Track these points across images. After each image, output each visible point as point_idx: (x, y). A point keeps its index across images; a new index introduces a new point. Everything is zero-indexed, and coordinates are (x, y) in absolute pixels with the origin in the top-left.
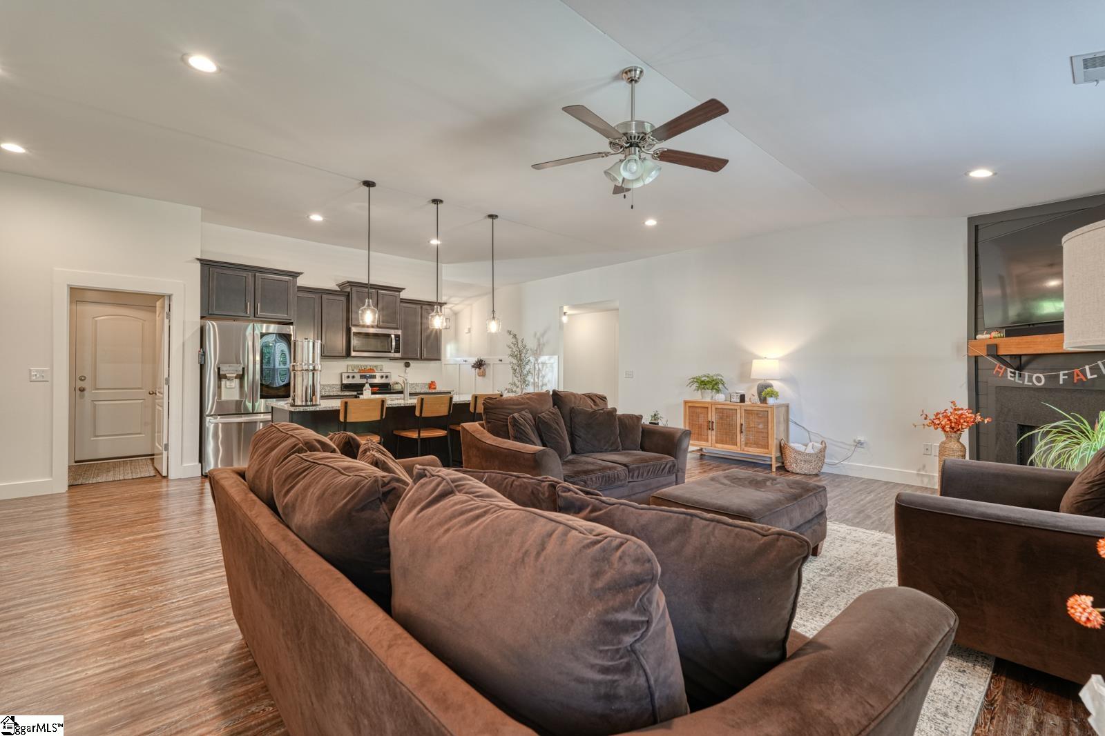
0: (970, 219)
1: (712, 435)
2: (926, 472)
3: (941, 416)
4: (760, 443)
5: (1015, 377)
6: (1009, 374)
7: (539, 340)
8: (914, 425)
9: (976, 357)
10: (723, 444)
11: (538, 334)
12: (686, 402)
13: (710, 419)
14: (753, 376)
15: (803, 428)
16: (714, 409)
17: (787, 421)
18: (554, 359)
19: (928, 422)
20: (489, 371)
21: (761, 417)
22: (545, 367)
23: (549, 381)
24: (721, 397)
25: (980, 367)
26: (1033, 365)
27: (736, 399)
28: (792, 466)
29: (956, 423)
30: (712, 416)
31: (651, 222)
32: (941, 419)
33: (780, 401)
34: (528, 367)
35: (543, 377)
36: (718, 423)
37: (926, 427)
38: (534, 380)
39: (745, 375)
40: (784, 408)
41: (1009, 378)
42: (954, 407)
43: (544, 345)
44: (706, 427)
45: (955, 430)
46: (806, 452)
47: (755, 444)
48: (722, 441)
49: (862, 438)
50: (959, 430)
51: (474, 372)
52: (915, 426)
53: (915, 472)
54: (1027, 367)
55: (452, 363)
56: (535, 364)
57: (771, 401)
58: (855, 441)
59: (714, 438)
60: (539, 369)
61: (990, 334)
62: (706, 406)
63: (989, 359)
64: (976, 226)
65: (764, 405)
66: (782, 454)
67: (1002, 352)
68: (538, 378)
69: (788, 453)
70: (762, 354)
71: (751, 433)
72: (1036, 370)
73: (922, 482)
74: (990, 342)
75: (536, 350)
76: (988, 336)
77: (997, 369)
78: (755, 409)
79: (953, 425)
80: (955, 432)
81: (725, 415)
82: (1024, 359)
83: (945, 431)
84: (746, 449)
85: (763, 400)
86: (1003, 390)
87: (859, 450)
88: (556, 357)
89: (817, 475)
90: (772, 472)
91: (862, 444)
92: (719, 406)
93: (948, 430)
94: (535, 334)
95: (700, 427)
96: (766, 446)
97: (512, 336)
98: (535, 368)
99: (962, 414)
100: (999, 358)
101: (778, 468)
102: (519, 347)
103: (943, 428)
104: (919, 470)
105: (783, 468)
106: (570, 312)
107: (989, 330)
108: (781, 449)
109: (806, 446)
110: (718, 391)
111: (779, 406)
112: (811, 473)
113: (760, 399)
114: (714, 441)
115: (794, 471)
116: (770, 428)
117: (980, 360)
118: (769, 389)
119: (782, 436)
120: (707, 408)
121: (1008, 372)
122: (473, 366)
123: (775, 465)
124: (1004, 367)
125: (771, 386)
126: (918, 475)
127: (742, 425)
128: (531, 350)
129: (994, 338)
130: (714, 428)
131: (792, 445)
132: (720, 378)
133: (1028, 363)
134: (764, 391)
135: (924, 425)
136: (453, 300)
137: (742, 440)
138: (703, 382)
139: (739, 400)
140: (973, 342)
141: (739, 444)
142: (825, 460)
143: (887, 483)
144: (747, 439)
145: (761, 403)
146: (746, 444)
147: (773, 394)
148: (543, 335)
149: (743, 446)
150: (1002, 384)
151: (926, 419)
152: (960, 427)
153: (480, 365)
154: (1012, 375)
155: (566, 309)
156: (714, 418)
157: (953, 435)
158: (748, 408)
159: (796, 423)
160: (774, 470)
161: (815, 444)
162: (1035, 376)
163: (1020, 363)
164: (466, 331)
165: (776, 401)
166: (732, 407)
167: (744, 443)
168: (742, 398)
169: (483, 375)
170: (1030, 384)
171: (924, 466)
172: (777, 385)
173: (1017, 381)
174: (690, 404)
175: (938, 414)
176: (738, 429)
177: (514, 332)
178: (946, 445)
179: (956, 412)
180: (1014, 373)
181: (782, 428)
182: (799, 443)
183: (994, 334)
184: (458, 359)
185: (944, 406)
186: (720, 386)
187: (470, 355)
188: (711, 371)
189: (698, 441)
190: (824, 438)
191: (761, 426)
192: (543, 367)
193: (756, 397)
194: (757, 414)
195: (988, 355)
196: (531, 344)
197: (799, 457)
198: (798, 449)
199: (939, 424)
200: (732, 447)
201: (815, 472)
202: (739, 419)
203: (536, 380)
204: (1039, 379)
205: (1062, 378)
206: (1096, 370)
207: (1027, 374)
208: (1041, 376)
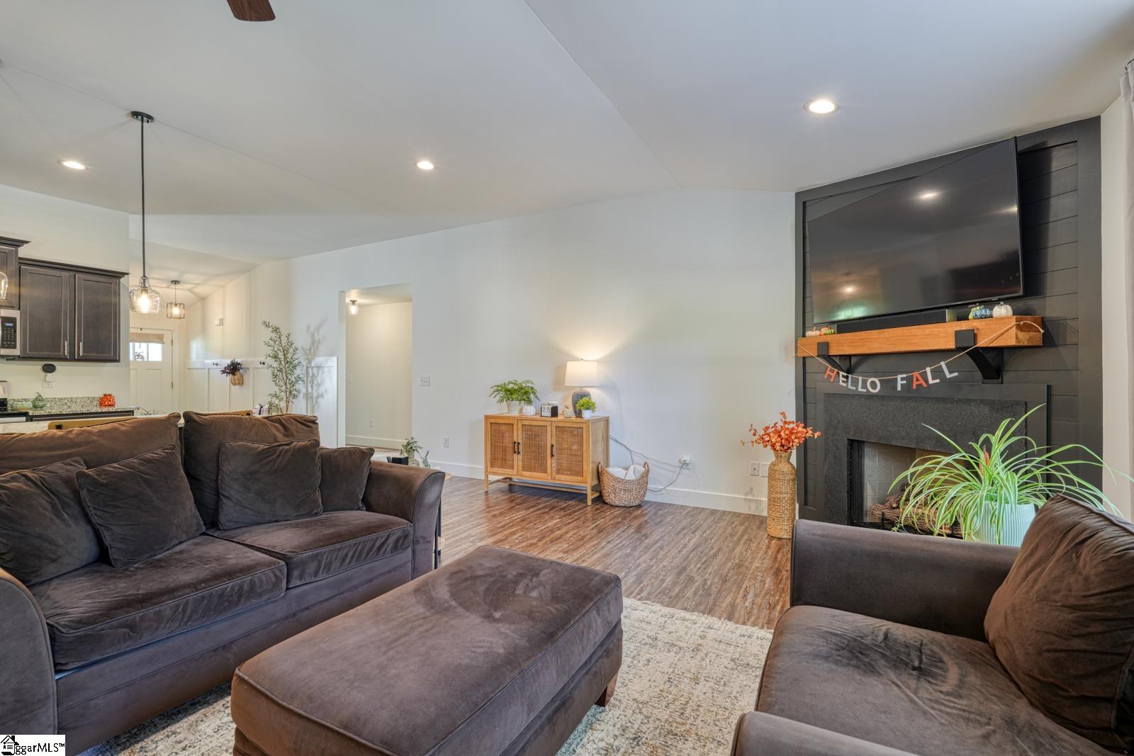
0: (798, 195)
1: (518, 460)
2: (754, 496)
3: (770, 430)
4: (574, 468)
5: (847, 382)
6: (841, 379)
7: (313, 335)
8: (742, 442)
9: (804, 358)
10: (531, 471)
11: (312, 329)
12: (487, 417)
13: (515, 440)
14: (567, 383)
15: (625, 446)
16: (520, 426)
17: (607, 438)
18: (333, 362)
19: (756, 437)
20: (249, 378)
21: (575, 435)
22: (321, 372)
23: (326, 391)
24: (530, 410)
25: (807, 371)
26: (864, 367)
27: (547, 413)
28: (610, 498)
29: (787, 439)
30: (518, 436)
31: (425, 165)
32: (771, 434)
33: (598, 414)
34: (298, 371)
35: (319, 385)
36: (524, 444)
37: (755, 444)
38: (307, 390)
39: (559, 381)
40: (602, 423)
41: (841, 383)
42: (783, 420)
43: (319, 342)
44: (511, 450)
45: (786, 448)
46: (627, 478)
47: (568, 470)
48: (530, 468)
49: (687, 458)
50: (789, 448)
51: (227, 379)
52: (743, 444)
53: (742, 497)
54: (858, 370)
55: (199, 367)
56: (307, 368)
57: (587, 414)
58: (680, 461)
59: (520, 464)
60: (313, 374)
61: (820, 330)
62: (511, 422)
63: (820, 360)
64: (804, 203)
65: (579, 420)
66: (599, 482)
67: (833, 352)
68: (312, 387)
69: (605, 479)
70: (579, 354)
71: (563, 456)
72: (867, 374)
73: (750, 508)
74: (822, 340)
75: (310, 350)
76: (818, 333)
77: (828, 372)
78: (568, 425)
79: (783, 441)
80: (786, 451)
81: (533, 432)
82: (854, 360)
83: (775, 449)
84: (558, 477)
85: (579, 414)
86: (832, 397)
87: (685, 471)
88: (335, 359)
89: (639, 506)
90: (587, 506)
91: (687, 464)
92: (527, 423)
93: (778, 448)
94: (308, 328)
95: (504, 450)
96: (580, 473)
97: (270, 329)
98: (307, 373)
99: (793, 429)
100: (829, 358)
101: (594, 501)
102: (283, 345)
103: (773, 446)
104: (746, 495)
105: (600, 500)
106: (360, 301)
107: (819, 326)
108: (599, 475)
109: (627, 469)
110: (529, 402)
111: (599, 420)
112: (632, 505)
113: (575, 412)
114: (520, 468)
115: (612, 503)
116: (584, 449)
117: (808, 361)
118: (585, 399)
119: (600, 458)
120: (513, 424)
121: (841, 376)
122: (224, 372)
123: (590, 498)
124: (836, 370)
125: (587, 395)
126: (745, 499)
127: (552, 446)
128: (303, 349)
129: (825, 334)
130: (520, 451)
131: (611, 470)
132: (530, 385)
133: (858, 364)
134: (581, 401)
135: (752, 442)
136: (187, 277)
137: (553, 465)
138: (509, 390)
139: (550, 414)
140: (802, 340)
141: (549, 471)
142: (649, 486)
143: (713, 512)
144: (559, 464)
145: (577, 417)
146: (558, 471)
147: (590, 407)
148: (318, 329)
149: (554, 474)
150: (831, 391)
151: (754, 435)
152: (791, 444)
153: (233, 369)
154: (845, 380)
155: (353, 295)
156: (520, 437)
157: (784, 454)
158: (560, 425)
159: (616, 441)
160: (589, 503)
161: (637, 467)
162: (870, 380)
163: (849, 364)
164: (217, 322)
165: (593, 415)
166: (541, 424)
167: (555, 469)
168: (554, 412)
169: (241, 383)
170: (865, 390)
171: (752, 489)
172: (596, 395)
173: (850, 387)
174: (492, 421)
175: (767, 428)
176: (549, 452)
177: (274, 323)
178: (776, 468)
179: (787, 426)
180: (847, 377)
181: (600, 447)
182: (619, 467)
183: (825, 330)
184: (206, 361)
185: (773, 419)
186: (532, 396)
187: (223, 356)
188: (519, 377)
189: (502, 468)
190: (647, 458)
191: (575, 447)
192: (318, 373)
193: (571, 409)
194: (571, 432)
195: (819, 356)
196: (301, 341)
197: (618, 486)
198: (617, 475)
199: (768, 441)
200: (542, 475)
201: (637, 502)
202: (550, 439)
203: (310, 390)
204: (874, 385)
205: (900, 383)
206: (937, 373)
207: (860, 378)
208: (876, 380)
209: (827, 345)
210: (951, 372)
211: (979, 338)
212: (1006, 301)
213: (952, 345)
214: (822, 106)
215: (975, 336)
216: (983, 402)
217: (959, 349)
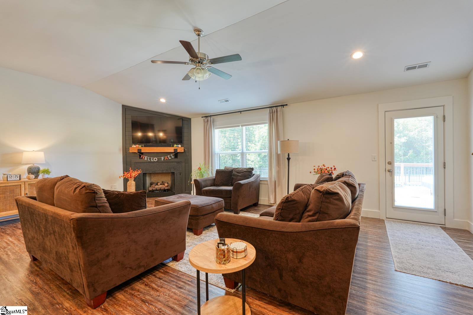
26: (152, 155)
27: (14, 178)
41: (145, 159)
54: (150, 156)
67: (143, 151)
76: (135, 146)
77: (142, 157)
107: (135, 144)
117: (127, 153)
118: (45, 170)
121: (145, 157)
127: (26, 194)
140: (131, 148)
154: (147, 158)
166: (16, 184)
170: (153, 161)
173: (148, 160)
183: (137, 146)
195: (138, 152)
202: (23, 191)
204: (155, 159)
205: (162, 159)
206: (170, 157)
207: (152, 158)
208: (156, 158)
209: (141, 150)
210: (170, 158)
211: (178, 150)
212: (180, 144)
213: (173, 152)
214: (163, 100)
215: (177, 150)
216: (175, 162)
217: (174, 152)
